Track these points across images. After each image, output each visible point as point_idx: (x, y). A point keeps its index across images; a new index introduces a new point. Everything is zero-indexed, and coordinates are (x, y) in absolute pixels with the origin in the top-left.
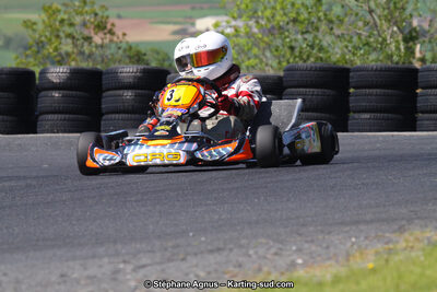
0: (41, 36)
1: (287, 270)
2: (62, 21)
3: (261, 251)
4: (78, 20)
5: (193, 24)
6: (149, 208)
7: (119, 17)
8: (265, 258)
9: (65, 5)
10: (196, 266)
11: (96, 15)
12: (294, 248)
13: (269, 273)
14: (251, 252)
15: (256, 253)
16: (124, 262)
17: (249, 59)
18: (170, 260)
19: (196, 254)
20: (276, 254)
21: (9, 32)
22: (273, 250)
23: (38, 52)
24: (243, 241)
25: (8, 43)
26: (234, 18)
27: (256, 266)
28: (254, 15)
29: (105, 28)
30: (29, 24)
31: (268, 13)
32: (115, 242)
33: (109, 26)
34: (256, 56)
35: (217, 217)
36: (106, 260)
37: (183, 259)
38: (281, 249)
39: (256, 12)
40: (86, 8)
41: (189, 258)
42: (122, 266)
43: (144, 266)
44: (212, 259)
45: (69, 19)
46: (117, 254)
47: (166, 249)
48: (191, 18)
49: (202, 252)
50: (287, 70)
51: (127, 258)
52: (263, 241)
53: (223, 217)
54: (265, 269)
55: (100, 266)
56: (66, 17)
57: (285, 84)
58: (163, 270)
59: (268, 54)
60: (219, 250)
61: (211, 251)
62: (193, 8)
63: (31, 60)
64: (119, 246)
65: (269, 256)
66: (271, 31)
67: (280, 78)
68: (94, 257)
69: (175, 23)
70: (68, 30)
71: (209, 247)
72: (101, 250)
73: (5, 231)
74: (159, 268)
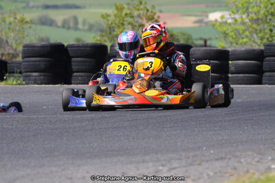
0: (112, 24)
1: (266, 172)
2: (126, 14)
3: (249, 160)
4: (136, 13)
5: (207, 17)
6: (178, 132)
7: (161, 12)
8: (251, 164)
9: (128, 4)
10: (207, 168)
11: (148, 11)
12: (270, 158)
13: (254, 174)
14: (242, 160)
15: (245, 161)
16: (163, 165)
17: (243, 38)
18: (191, 165)
19: (207, 161)
20: (258, 161)
21: (92, 21)
22: (256, 159)
23: (110, 33)
24: (238, 154)
25: (91, 28)
26: (233, 13)
27: (245, 169)
28: (247, 11)
29: (153, 18)
30: (105, 16)
31: (255, 9)
32: (157, 153)
33: (156, 17)
34: (247, 37)
35: (221, 138)
36: (151, 164)
37: (200, 164)
38: (261, 158)
39: (247, 9)
40: (142, 7)
41: (203, 163)
42: (161, 168)
43: (174, 168)
44: (218, 164)
45: (130, 14)
46: (158, 160)
47: (189, 158)
48: (206, 12)
49: (211, 160)
50: (267, 46)
51: (163, 163)
52: (250, 153)
53: (225, 138)
54: (251, 171)
55: (147, 168)
56: (128, 12)
57: (265, 54)
58: (187, 171)
59: (255, 36)
60: (222, 158)
61: (217, 160)
62: (207, 6)
63: (106, 38)
64: (159, 156)
65: (254, 163)
66: (257, 21)
67: (262, 51)
68: (143, 162)
69: (196, 16)
70: (130, 20)
71: (216, 157)
72: (147, 158)
73: (87, 145)
74: (184, 169)
